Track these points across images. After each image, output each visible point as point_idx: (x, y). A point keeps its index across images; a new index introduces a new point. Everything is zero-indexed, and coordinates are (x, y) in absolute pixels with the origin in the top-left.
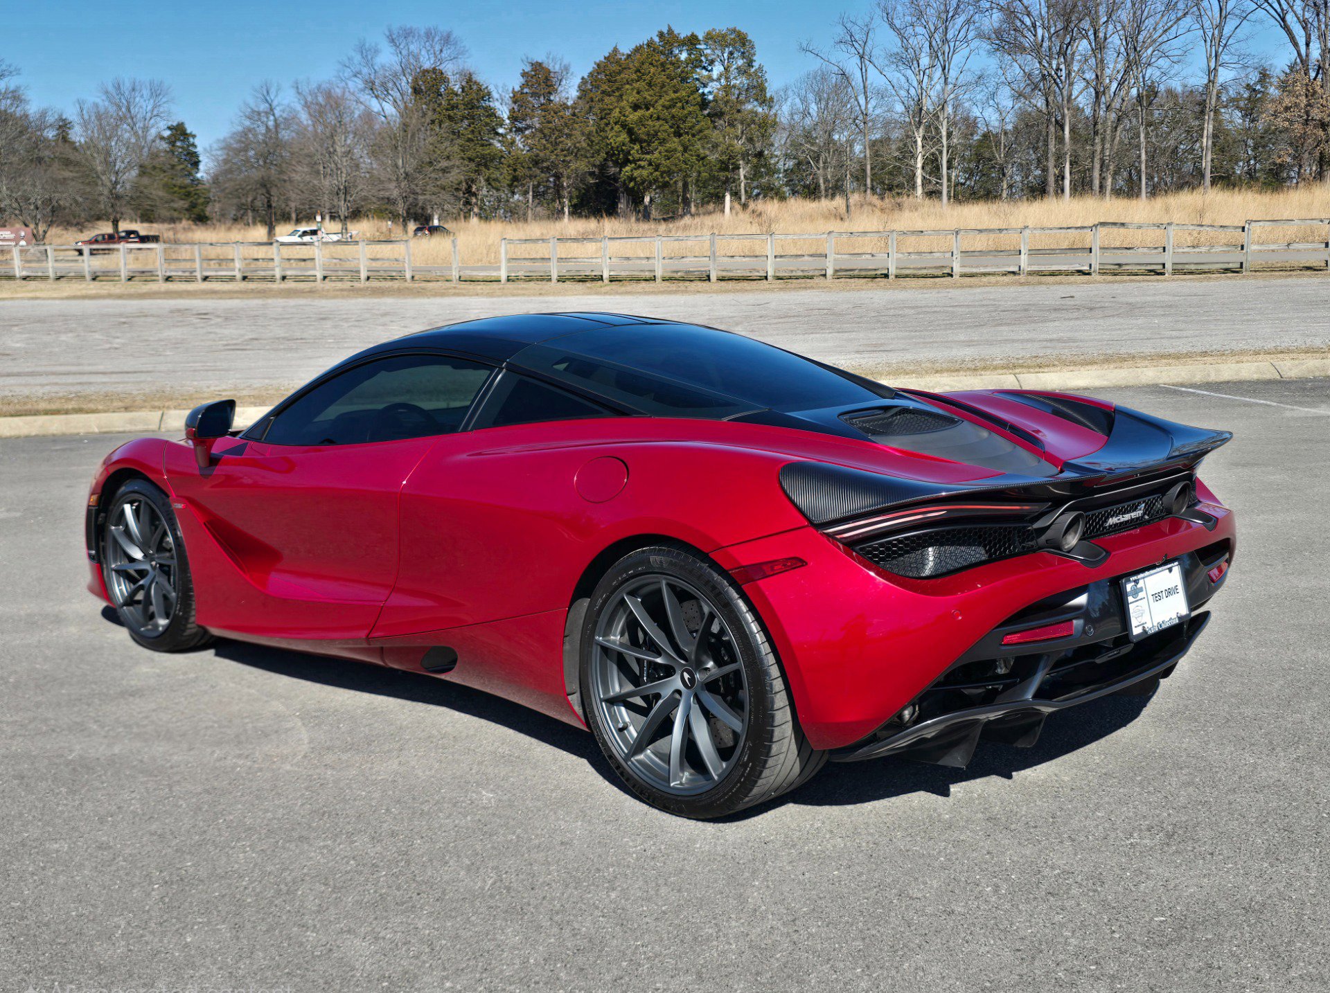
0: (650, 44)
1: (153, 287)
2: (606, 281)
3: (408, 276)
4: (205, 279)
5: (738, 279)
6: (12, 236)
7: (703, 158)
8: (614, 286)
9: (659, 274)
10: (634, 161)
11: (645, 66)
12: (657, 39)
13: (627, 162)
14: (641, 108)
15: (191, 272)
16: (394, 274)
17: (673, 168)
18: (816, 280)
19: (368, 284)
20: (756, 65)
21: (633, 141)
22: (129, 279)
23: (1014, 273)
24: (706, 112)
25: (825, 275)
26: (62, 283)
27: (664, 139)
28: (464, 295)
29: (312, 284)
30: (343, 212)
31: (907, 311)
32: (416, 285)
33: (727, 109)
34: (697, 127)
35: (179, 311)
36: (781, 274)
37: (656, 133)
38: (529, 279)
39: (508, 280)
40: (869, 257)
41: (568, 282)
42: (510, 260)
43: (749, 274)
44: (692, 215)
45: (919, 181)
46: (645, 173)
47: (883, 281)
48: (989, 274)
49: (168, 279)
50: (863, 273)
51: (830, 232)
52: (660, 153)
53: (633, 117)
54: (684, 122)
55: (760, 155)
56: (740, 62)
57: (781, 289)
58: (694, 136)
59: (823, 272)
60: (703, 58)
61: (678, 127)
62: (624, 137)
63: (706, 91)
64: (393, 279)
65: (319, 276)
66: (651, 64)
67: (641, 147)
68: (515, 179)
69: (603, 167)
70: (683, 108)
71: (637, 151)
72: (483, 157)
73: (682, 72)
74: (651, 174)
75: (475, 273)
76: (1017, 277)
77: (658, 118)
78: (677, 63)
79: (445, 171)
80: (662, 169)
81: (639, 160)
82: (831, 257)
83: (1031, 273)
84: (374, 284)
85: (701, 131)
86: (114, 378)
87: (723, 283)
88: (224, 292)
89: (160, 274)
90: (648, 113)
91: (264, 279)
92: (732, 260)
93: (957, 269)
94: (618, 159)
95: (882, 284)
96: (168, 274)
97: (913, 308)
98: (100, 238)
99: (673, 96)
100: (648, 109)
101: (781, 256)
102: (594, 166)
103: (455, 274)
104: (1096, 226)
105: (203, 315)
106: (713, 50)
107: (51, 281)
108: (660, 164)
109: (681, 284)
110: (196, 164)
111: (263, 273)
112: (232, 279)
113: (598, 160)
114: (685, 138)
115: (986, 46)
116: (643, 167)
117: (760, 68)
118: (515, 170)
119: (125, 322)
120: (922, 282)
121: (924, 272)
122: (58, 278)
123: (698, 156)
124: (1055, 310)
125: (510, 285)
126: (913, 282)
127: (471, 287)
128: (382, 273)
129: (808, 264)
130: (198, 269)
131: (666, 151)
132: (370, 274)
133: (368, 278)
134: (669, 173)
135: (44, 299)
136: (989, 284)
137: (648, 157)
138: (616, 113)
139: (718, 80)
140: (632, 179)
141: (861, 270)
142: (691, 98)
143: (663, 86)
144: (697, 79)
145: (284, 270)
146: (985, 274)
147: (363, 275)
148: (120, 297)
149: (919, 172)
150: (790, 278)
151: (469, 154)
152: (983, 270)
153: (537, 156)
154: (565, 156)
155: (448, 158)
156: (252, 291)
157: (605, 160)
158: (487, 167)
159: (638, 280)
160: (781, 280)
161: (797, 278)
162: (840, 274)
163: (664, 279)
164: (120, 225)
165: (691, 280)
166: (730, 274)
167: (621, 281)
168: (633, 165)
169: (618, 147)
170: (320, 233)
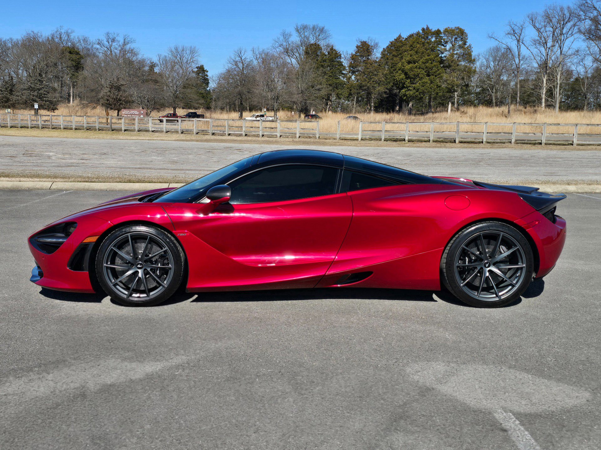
0: (418, 33)
1: (206, 137)
2: (407, 141)
3: (317, 137)
4: (229, 135)
5: (468, 142)
6: (138, 113)
7: (440, 86)
8: (410, 144)
9: (431, 139)
10: (407, 87)
11: (415, 44)
12: (421, 32)
13: (403, 87)
14: (411, 63)
15: (224, 132)
16: (311, 135)
17: (425, 91)
18: (507, 144)
19: (300, 139)
20: (468, 44)
21: (407, 78)
22: (197, 134)
24: (442, 65)
25: (511, 142)
26: (169, 134)
27: (422, 78)
28: (343, 145)
29: (275, 139)
30: (276, 107)
31: (558, 159)
32: (321, 141)
33: (452, 64)
34: (438, 72)
36: (489, 141)
37: (418, 74)
38: (371, 139)
39: (362, 140)
40: (533, 135)
41: (388, 141)
42: (363, 131)
43: (474, 140)
44: (433, 113)
45: (543, 100)
46: (411, 93)
47: (539, 146)
48: (591, 145)
49: (213, 134)
50: (530, 142)
51: (514, 123)
52: (419, 84)
53: (408, 67)
54: (432, 70)
55: (467, 86)
56: (460, 43)
57: (491, 148)
58: (436, 76)
59: (510, 141)
60: (442, 41)
61: (429, 72)
62: (403, 76)
64: (310, 137)
65: (278, 135)
66: (418, 43)
67: (411, 81)
68: (350, 94)
69: (391, 90)
70: (432, 63)
71: (409, 82)
72: (336, 84)
73: (432, 47)
74: (415, 93)
75: (347, 136)
77: (419, 68)
78: (430, 43)
79: (319, 90)
80: (420, 91)
81: (409, 87)
82: (514, 134)
85: (439, 74)
87: (462, 144)
88: (241, 141)
89: (210, 132)
90: (415, 65)
91: (254, 136)
92: (466, 134)
93: (575, 142)
94: (399, 86)
96: (213, 132)
97: (560, 158)
98: (169, 115)
99: (427, 57)
100: (415, 63)
101: (490, 133)
102: (387, 89)
103: (338, 136)
106: (448, 37)
107: (164, 133)
108: (419, 89)
109: (442, 144)
110: (208, 84)
111: (254, 133)
112: (241, 135)
113: (389, 86)
114: (432, 77)
116: (411, 90)
117: (470, 46)
118: (351, 90)
120: (559, 147)
121: (559, 142)
122: (167, 132)
123: (437, 85)
125: (363, 142)
126: (555, 147)
127: (345, 142)
128: (306, 135)
129: (502, 137)
130: (227, 130)
131: (422, 83)
132: (300, 135)
133: (300, 137)
134: (423, 93)
136: (592, 149)
137: (414, 85)
138: (400, 65)
139: (449, 50)
140: (405, 95)
141: (528, 140)
142: (436, 59)
143: (423, 53)
144: (439, 50)
145: (263, 132)
146: (589, 145)
147: (298, 136)
148: (197, 141)
149: (544, 96)
150: (494, 143)
151: (330, 82)
152: (588, 143)
153: (361, 84)
154: (374, 84)
155: (321, 84)
156: (251, 141)
157: (392, 86)
158: (337, 88)
159: (421, 141)
160: (490, 143)
161: (497, 143)
162: (517, 142)
163: (434, 141)
164: (177, 110)
165: (447, 142)
166: (465, 140)
167: (413, 142)
168: (406, 89)
169: (399, 81)
170: (265, 116)
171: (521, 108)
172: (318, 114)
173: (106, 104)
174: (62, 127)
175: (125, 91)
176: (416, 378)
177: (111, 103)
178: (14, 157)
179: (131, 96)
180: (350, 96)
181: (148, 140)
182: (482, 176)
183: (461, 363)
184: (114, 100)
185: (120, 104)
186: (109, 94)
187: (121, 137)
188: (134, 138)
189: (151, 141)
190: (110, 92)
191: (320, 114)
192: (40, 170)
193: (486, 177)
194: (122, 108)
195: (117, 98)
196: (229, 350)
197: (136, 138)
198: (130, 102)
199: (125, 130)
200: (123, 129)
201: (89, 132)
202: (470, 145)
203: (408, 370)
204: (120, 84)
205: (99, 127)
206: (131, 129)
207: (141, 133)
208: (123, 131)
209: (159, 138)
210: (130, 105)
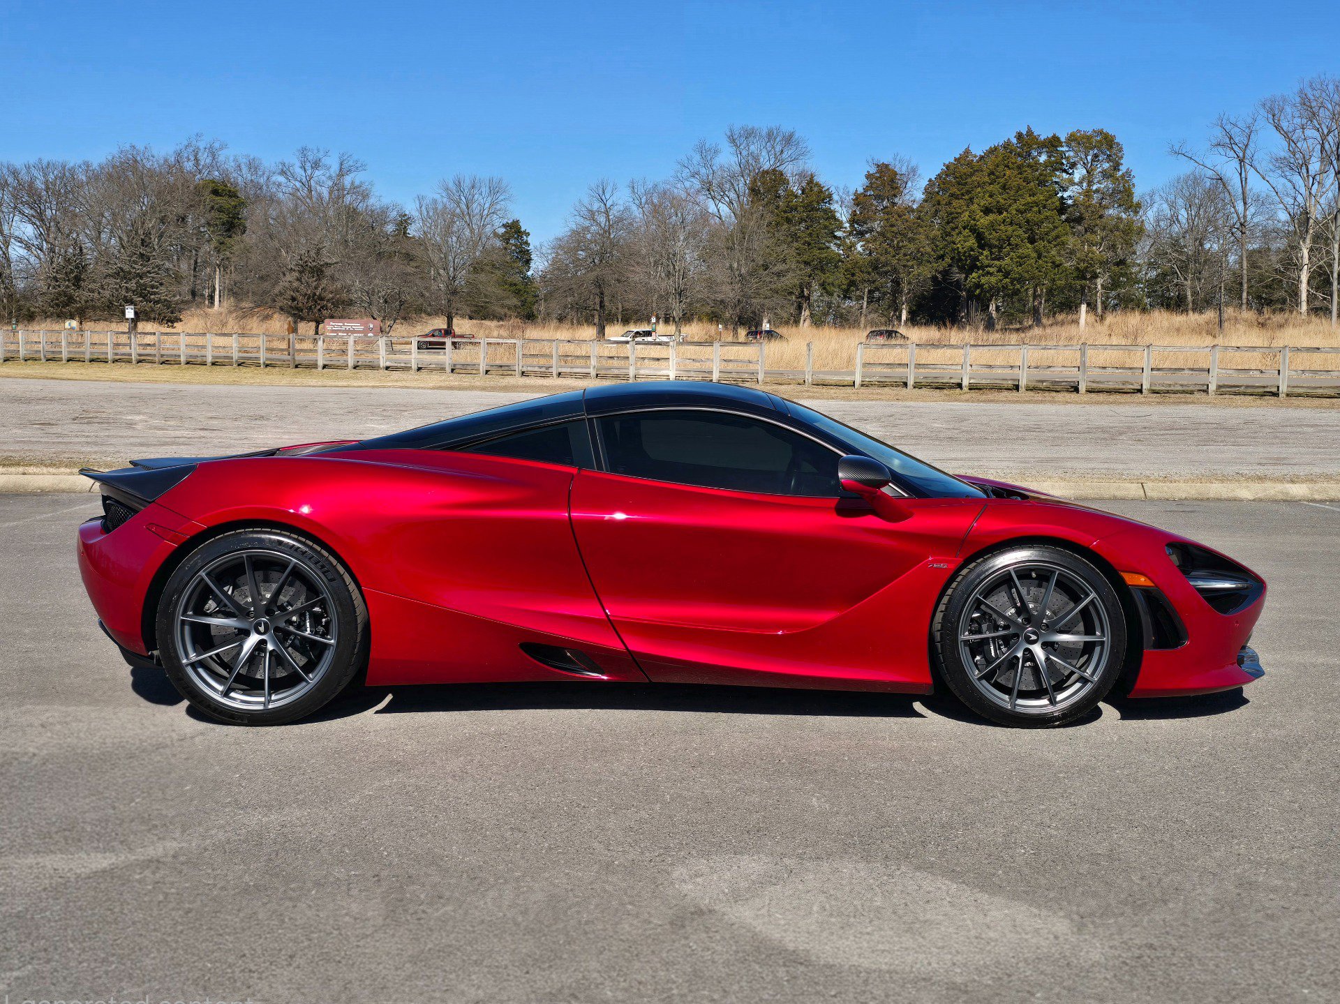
0: (1007, 145)
1: (509, 381)
2: (965, 389)
3: (760, 379)
4: (559, 374)
5: (1109, 392)
6: (361, 328)
7: (1058, 266)
8: (974, 394)
9: (1023, 383)
10: (982, 268)
11: (1001, 168)
12: (1014, 141)
13: (973, 267)
14: (993, 212)
16: (746, 376)
17: (1025, 275)
18: (1197, 395)
20: (1123, 169)
21: (982, 247)
22: (486, 373)
24: (1064, 217)
25: (1206, 391)
26: (423, 374)
27: (1017, 245)
28: (818, 398)
30: (676, 314)
31: (1306, 429)
33: (1087, 214)
34: (1054, 234)
36: (1157, 388)
37: (1008, 238)
38: (882, 385)
39: (862, 385)
40: (1257, 374)
41: (924, 389)
42: (865, 365)
43: (1121, 386)
44: (1043, 326)
45: (1304, 296)
46: (993, 280)
47: (1273, 400)
49: (524, 373)
50: (1249, 390)
51: (1214, 346)
52: (1011, 259)
53: (984, 221)
54: (1039, 227)
55: (1121, 263)
56: (1106, 165)
57: (1159, 403)
58: (1049, 242)
59: (1205, 387)
60: (1064, 161)
61: (1033, 232)
62: (972, 242)
63: (1066, 195)
64: (745, 381)
65: (672, 375)
66: (1007, 166)
67: (992, 253)
68: (852, 283)
69: (946, 273)
70: (1040, 212)
71: (986, 256)
72: (819, 260)
73: (1041, 175)
74: (1001, 281)
75: (828, 377)
77: (1011, 224)
78: (1034, 166)
79: (779, 274)
80: (1013, 275)
81: (987, 267)
82: (1214, 372)
85: (1057, 237)
87: (1093, 395)
89: (518, 369)
90: (1000, 218)
91: (617, 377)
92: (1104, 370)
94: (964, 265)
95: (1272, 402)
96: (524, 369)
97: (1312, 426)
98: (436, 332)
99: (1029, 199)
100: (1001, 213)
101: (1159, 370)
102: (940, 273)
103: (809, 378)
106: (1076, 153)
107: (412, 372)
108: (1010, 271)
109: (1047, 394)
110: (528, 261)
111: (616, 372)
112: (587, 376)
113: (942, 265)
114: (1040, 244)
116: (991, 274)
117: (1128, 173)
118: (853, 275)
120: (1317, 402)
121: (1320, 391)
122: (419, 369)
123: (1053, 263)
125: (863, 390)
126: (1308, 402)
127: (825, 390)
128: (733, 375)
129: (1186, 379)
130: (554, 365)
131: (1018, 257)
132: (722, 375)
134: (1021, 280)
135: (412, 388)
137: (998, 263)
138: (965, 217)
139: (1080, 183)
140: (978, 285)
141: (1247, 387)
142: (1050, 202)
143: (1019, 189)
144: (1056, 183)
145: (637, 369)
147: (715, 376)
148: (484, 389)
149: (1304, 287)
150: (1168, 392)
151: (805, 257)
153: (877, 260)
154: (908, 261)
155: (784, 261)
157: (950, 266)
158: (823, 270)
159: (1000, 389)
160: (1158, 393)
161: (1175, 392)
162: (1223, 390)
163: (1028, 389)
164: (455, 321)
165: (1058, 392)
166: (1101, 386)
167: (980, 389)
168: (981, 272)
169: (965, 252)
170: (653, 334)
171: (1251, 314)
173: (291, 307)
174: (183, 359)
175: (332, 278)
176: (687, 887)
178: (49, 424)
179: (347, 289)
180: (854, 289)
181: (373, 387)
182: (1112, 466)
183: (811, 858)
184: (308, 299)
185: (322, 307)
186: (296, 284)
187: (313, 382)
188: (340, 383)
189: (378, 390)
190: (298, 279)
191: (782, 330)
192: (95, 452)
193: (1121, 466)
194: (325, 318)
195: (315, 294)
196: (285, 830)
197: (345, 384)
198: (343, 302)
199: (324, 367)
200: (320, 363)
201: (243, 369)
202: (1113, 397)
203: (679, 872)
204: (322, 263)
205: (267, 359)
206: (338, 363)
207: (362, 373)
208: (320, 369)
209: (399, 384)
210: (344, 309)
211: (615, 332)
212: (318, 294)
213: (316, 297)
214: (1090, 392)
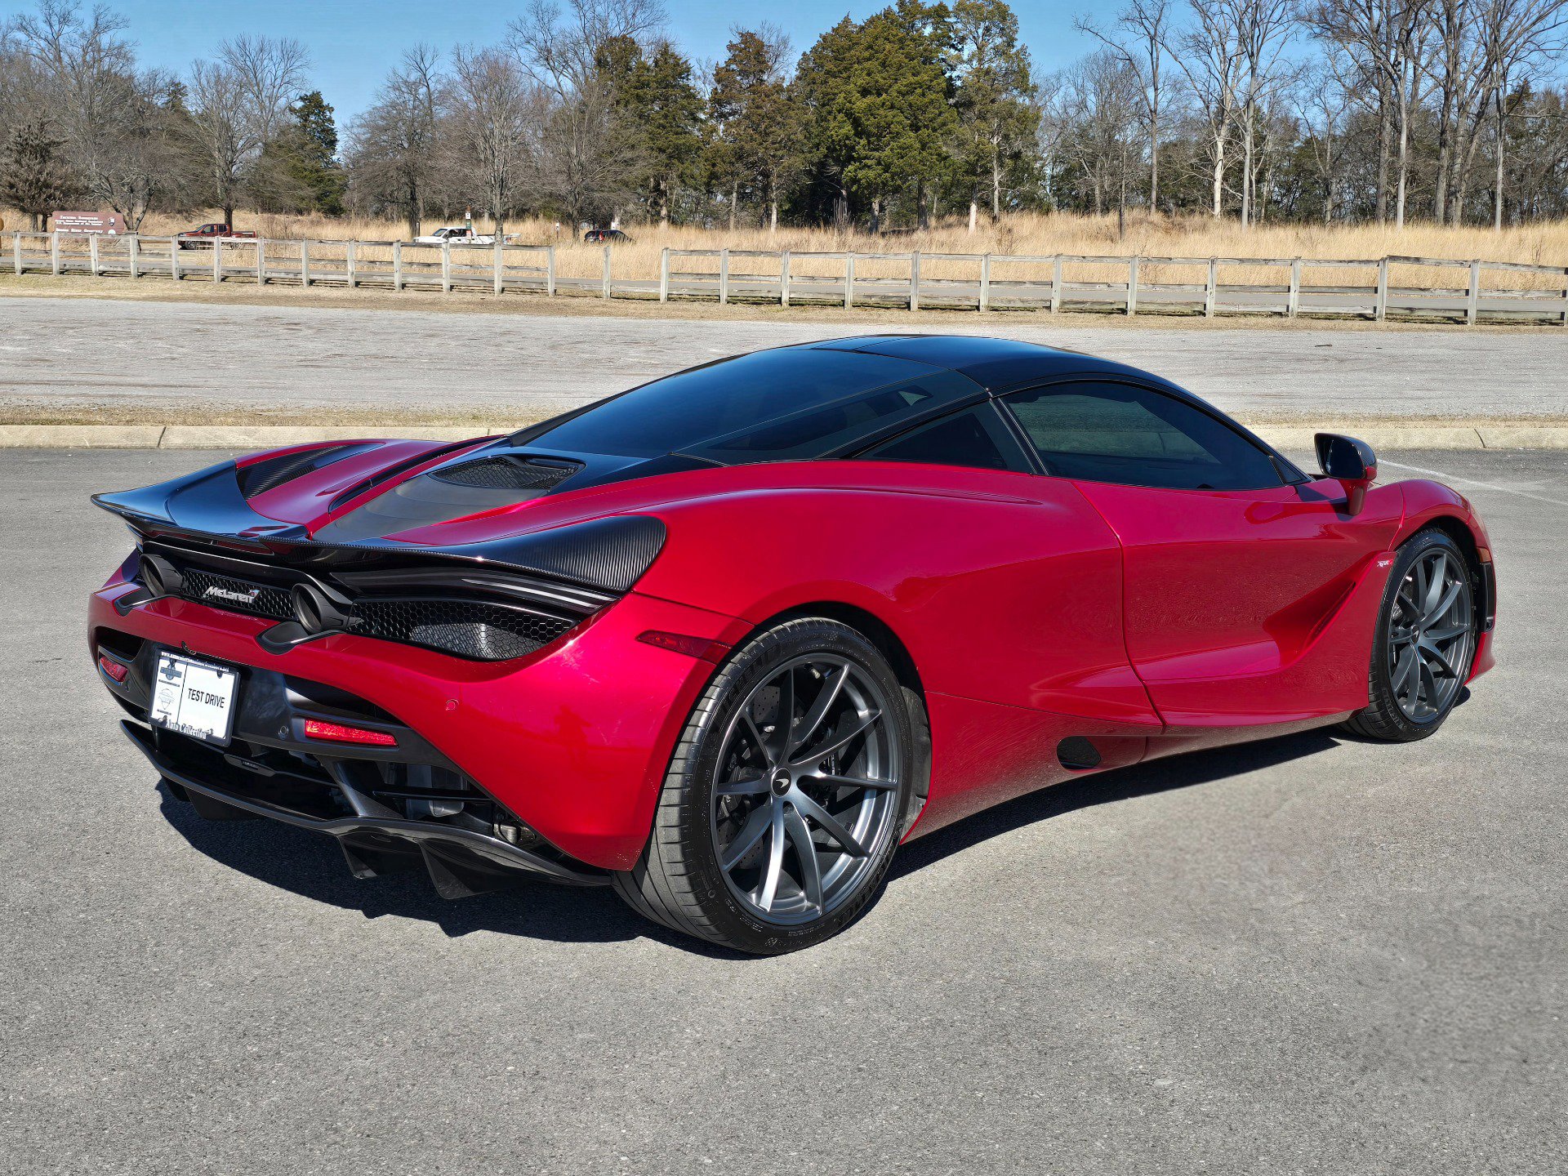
0: (888, 14)
1: (249, 289)
2: (785, 305)
3: (550, 289)
4: (312, 282)
5: (944, 308)
6: (100, 223)
7: (946, 158)
8: (795, 311)
9: (849, 298)
10: (859, 159)
11: (880, 41)
12: (896, 9)
13: (850, 159)
14: (870, 93)
16: (534, 286)
17: (907, 168)
18: (1038, 313)
19: (502, 297)
20: (1018, 45)
21: (858, 134)
22: (223, 280)
23: (1280, 314)
24: (951, 101)
25: (1049, 308)
26: (146, 279)
27: (898, 133)
29: (436, 295)
30: (499, 209)
32: (559, 301)
33: (977, 98)
34: (940, 120)
35: (267, 319)
36: (996, 305)
37: (889, 125)
38: (693, 299)
39: (669, 299)
40: (1104, 287)
41: (740, 304)
42: (672, 275)
43: (957, 303)
44: (929, 229)
45: (1218, 197)
46: (871, 174)
47: (1118, 318)
48: (1251, 314)
49: (267, 281)
50: (1097, 307)
52: (892, 150)
53: (861, 104)
54: (924, 112)
55: (1016, 156)
56: (998, 41)
57: (990, 322)
58: (934, 130)
59: (1048, 304)
60: (952, 34)
61: (916, 118)
62: (848, 129)
63: (954, 74)
64: (533, 292)
65: (446, 285)
66: (887, 39)
67: (869, 142)
68: (713, 176)
69: (822, 165)
70: (923, 95)
71: (864, 146)
72: (677, 147)
73: (925, 50)
74: (880, 175)
75: (629, 289)
76: (1284, 319)
77: (892, 107)
78: (919, 40)
79: (628, 163)
80: (893, 169)
81: (866, 158)
82: (1057, 287)
83: (1302, 315)
84: (509, 297)
85: (944, 124)
86: (155, 392)
87: (924, 313)
88: (331, 300)
89: (260, 275)
90: (879, 100)
91: (381, 286)
92: (937, 285)
93: (1211, 307)
94: (840, 155)
95: (1115, 321)
96: (268, 275)
98: (208, 230)
99: (912, 79)
100: (879, 95)
101: (998, 283)
102: (812, 163)
103: (606, 290)
104: (1383, 260)
105: (293, 326)
106: (965, 24)
107: (132, 278)
108: (891, 164)
109: (875, 312)
110: (332, 143)
111: (380, 279)
112: (343, 284)
113: (817, 156)
114: (924, 132)
115: (1304, 31)
116: (869, 167)
117: (1023, 49)
118: (714, 165)
119: (200, 330)
122: (141, 275)
123: (940, 155)
124: (1298, 360)
125: (670, 305)
127: (624, 305)
128: (519, 285)
129: (1031, 294)
130: (304, 271)
131: (900, 148)
132: (505, 285)
133: (503, 290)
134: (902, 175)
135: (117, 299)
137: (876, 154)
138: (840, 99)
139: (970, 61)
140: (855, 180)
141: (1093, 303)
142: (935, 82)
143: (900, 67)
144: (944, 60)
145: (404, 276)
146: (1245, 315)
147: (497, 286)
148: (206, 300)
149: (1218, 186)
150: (1008, 309)
151: (659, 143)
152: (1242, 309)
153: (742, 148)
154: (776, 150)
155: (633, 147)
156: (365, 300)
157: (826, 156)
158: (681, 160)
159: (824, 305)
160: (996, 310)
161: (1015, 310)
162: (1067, 307)
163: (854, 305)
165: (888, 308)
166: (935, 302)
167: (803, 305)
168: (858, 164)
169: (840, 141)
170: (468, 233)
171: (1156, 217)
172: (626, 232)
173: (10, 196)
175: (63, 161)
177: (20, 193)
179: (78, 174)
180: (714, 181)
184: (30, 186)
185: (49, 197)
186: (14, 167)
190: (18, 162)
191: (632, 230)
194: (54, 209)
195: (38, 180)
197: (36, 292)
198: (76, 190)
199: (24, 271)
200: (18, 266)
202: (946, 315)
204: (47, 141)
206: (42, 267)
207: (65, 279)
208: (18, 274)
209: (104, 293)
210: (77, 200)
211: (429, 231)
212: (42, 180)
213: (40, 184)
214: (922, 308)
